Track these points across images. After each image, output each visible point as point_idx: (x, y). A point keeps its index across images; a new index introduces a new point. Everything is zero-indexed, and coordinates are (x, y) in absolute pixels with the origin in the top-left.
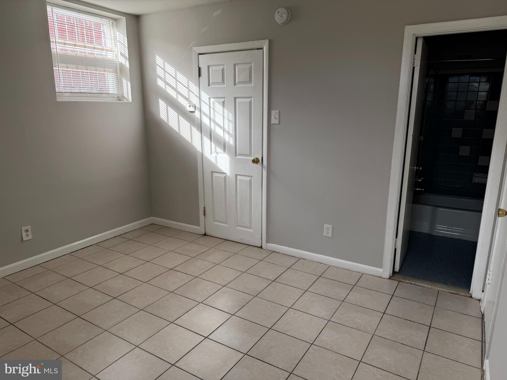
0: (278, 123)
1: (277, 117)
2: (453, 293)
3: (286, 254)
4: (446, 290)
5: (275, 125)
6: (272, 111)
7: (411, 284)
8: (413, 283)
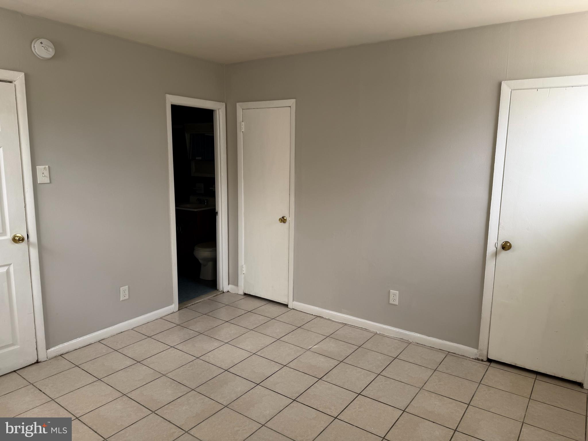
0: (49, 182)
1: (47, 173)
2: (215, 296)
3: (78, 348)
4: (211, 296)
5: (43, 185)
6: (37, 167)
7: (193, 305)
8: (193, 303)
